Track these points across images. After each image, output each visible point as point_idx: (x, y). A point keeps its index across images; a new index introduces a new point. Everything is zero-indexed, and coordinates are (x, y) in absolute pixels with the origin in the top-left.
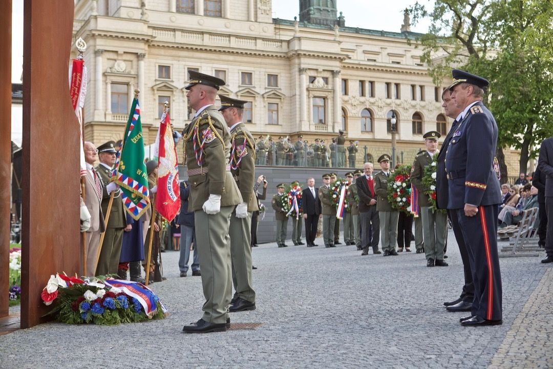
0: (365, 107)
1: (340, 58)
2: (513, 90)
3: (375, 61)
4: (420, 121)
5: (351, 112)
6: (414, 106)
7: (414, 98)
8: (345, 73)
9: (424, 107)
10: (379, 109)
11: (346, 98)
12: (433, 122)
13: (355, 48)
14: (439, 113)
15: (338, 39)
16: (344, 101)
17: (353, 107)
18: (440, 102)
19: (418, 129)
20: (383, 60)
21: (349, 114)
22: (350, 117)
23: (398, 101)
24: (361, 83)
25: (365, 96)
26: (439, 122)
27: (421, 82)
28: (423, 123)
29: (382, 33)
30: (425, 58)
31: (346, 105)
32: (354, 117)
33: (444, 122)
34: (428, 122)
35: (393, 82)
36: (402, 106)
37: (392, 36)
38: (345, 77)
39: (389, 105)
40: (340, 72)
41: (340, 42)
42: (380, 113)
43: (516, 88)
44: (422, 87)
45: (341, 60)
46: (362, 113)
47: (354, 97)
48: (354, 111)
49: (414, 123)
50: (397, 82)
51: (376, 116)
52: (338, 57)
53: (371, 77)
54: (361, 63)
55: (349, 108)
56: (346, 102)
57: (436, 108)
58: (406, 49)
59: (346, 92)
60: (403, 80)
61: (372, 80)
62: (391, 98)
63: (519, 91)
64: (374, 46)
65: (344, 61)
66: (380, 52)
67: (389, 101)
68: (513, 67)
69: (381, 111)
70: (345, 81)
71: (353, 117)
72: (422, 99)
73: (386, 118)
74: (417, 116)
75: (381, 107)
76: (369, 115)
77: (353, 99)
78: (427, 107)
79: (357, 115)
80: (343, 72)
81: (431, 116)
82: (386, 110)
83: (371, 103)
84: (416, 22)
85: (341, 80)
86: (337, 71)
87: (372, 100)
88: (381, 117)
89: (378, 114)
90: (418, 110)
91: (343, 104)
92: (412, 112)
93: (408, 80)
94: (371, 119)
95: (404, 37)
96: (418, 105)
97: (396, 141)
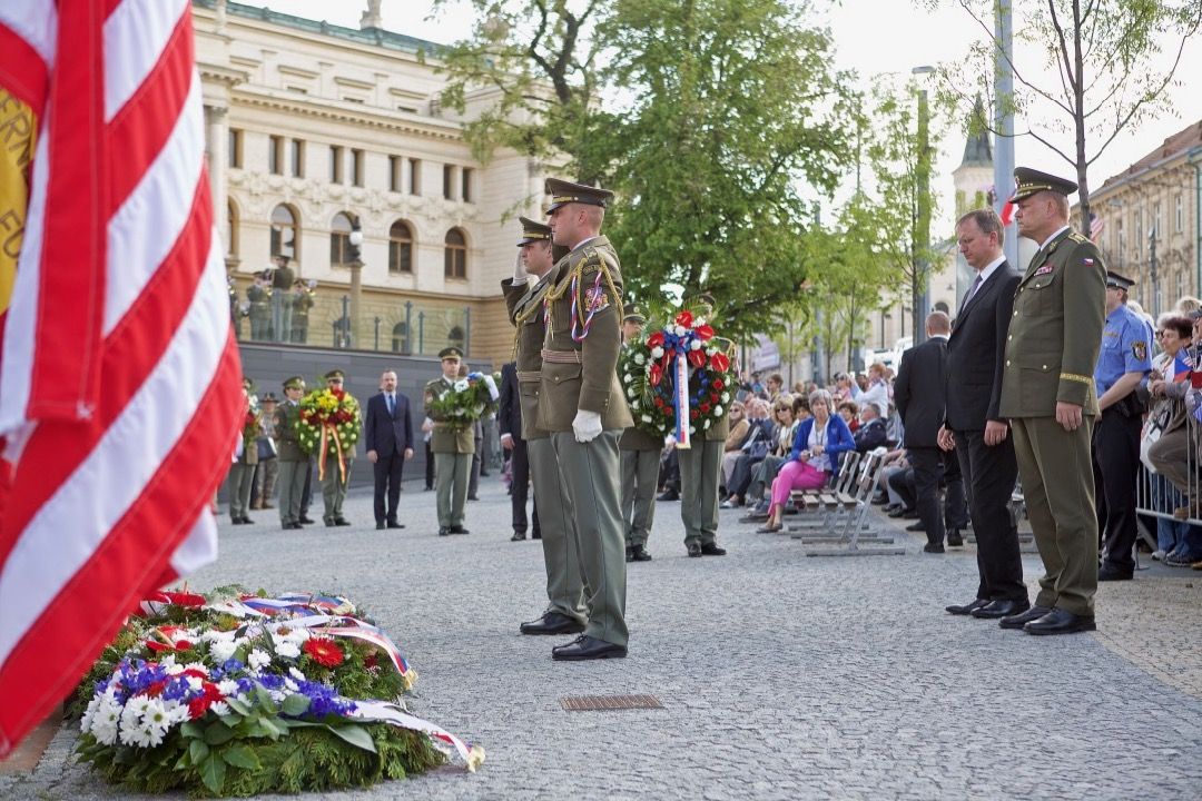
0: (281, 201)
1: (227, 79)
2: (672, 185)
3: (304, 91)
4: (407, 241)
5: (247, 209)
6: (395, 207)
7: (394, 187)
8: (237, 116)
9: (417, 209)
10: (315, 207)
11: (236, 174)
12: (438, 246)
13: (259, 57)
14: (450, 227)
15: (224, 31)
16: (231, 181)
17: (253, 199)
18: (455, 200)
19: (402, 260)
20: (323, 91)
21: (243, 215)
22: (246, 221)
23: (358, 192)
24: (273, 142)
25: (282, 174)
26: (451, 246)
27: (413, 150)
28: (414, 247)
29: (323, 28)
30: (453, 99)
31: (237, 192)
32: (255, 223)
33: (461, 247)
34: (427, 245)
35: (348, 145)
36: (368, 203)
37: (347, 37)
38: (237, 125)
39: (337, 198)
40: (226, 111)
41: (228, 40)
42: (316, 218)
43: (678, 183)
44: (414, 162)
45: (230, 83)
46: (273, 214)
47: (257, 175)
48: (254, 209)
49: (393, 244)
50: (358, 146)
51: (304, 224)
52: (223, 74)
53: (298, 130)
54: (277, 94)
55: (243, 201)
56: (236, 184)
57: (445, 212)
58: (379, 72)
59: (236, 161)
60: (370, 142)
61: (300, 136)
62: (341, 183)
63: (684, 189)
64: (304, 57)
65: (236, 87)
66: (317, 74)
67: (336, 189)
68: (675, 134)
69: (317, 213)
70: (236, 135)
71: (252, 222)
72: (414, 190)
73: (329, 228)
74: (402, 229)
75: (318, 203)
76: (290, 220)
77: (254, 180)
78: (425, 210)
79: (262, 218)
80: (234, 111)
81: (432, 232)
82: (330, 210)
83: (294, 191)
84: (440, 11)
85: (227, 132)
86: (219, 109)
87: (298, 184)
88: (316, 227)
89: (309, 217)
90: (405, 217)
91: (230, 188)
92: (390, 219)
93: (383, 144)
94: (294, 229)
95: (374, 42)
96: (404, 204)
97: (361, 288)
